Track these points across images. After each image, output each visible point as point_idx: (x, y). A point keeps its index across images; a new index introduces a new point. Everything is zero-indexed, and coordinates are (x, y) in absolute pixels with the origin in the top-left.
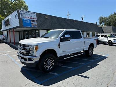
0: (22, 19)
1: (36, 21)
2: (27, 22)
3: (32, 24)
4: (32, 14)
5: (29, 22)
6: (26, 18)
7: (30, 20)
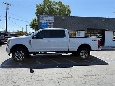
0: (40, 22)
1: (53, 23)
2: (44, 24)
3: (49, 25)
4: (50, 17)
5: (46, 24)
6: (44, 21)
7: (47, 23)
